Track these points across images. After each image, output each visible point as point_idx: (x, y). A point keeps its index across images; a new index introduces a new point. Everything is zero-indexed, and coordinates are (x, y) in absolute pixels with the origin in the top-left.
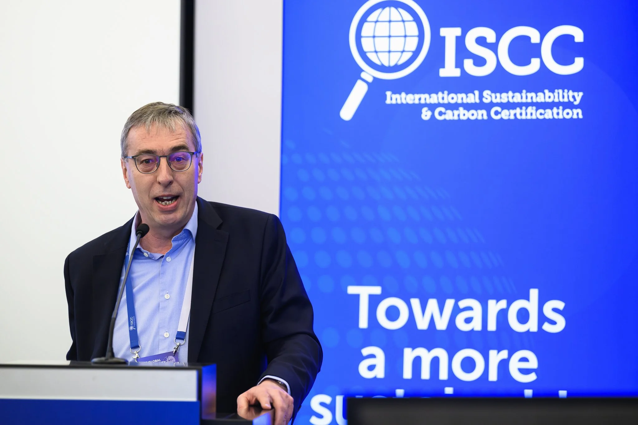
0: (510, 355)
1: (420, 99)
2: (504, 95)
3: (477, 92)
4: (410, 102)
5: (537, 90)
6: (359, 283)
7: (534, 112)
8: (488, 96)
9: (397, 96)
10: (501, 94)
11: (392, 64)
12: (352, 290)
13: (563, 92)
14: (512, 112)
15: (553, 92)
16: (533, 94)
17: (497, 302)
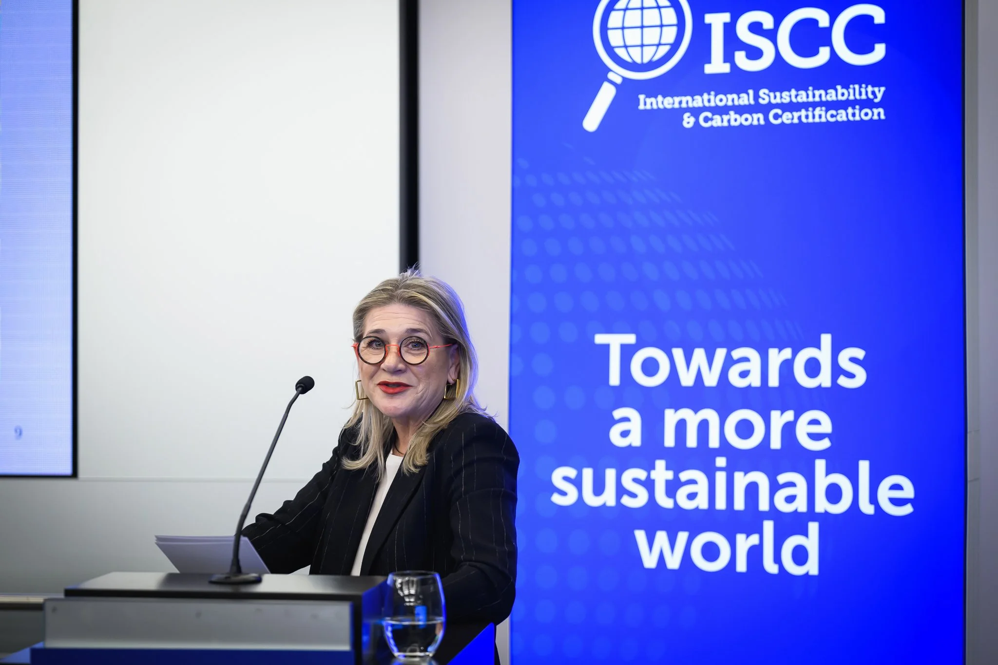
0: (797, 417)
1: (680, 103)
2: (785, 94)
3: (751, 92)
4: (669, 107)
5: (827, 86)
6: (609, 330)
7: (823, 113)
8: (765, 96)
9: (653, 100)
10: (781, 92)
11: (646, 60)
12: (600, 339)
13: (860, 87)
14: (796, 114)
15: (847, 88)
16: (821, 91)
17: (780, 351)
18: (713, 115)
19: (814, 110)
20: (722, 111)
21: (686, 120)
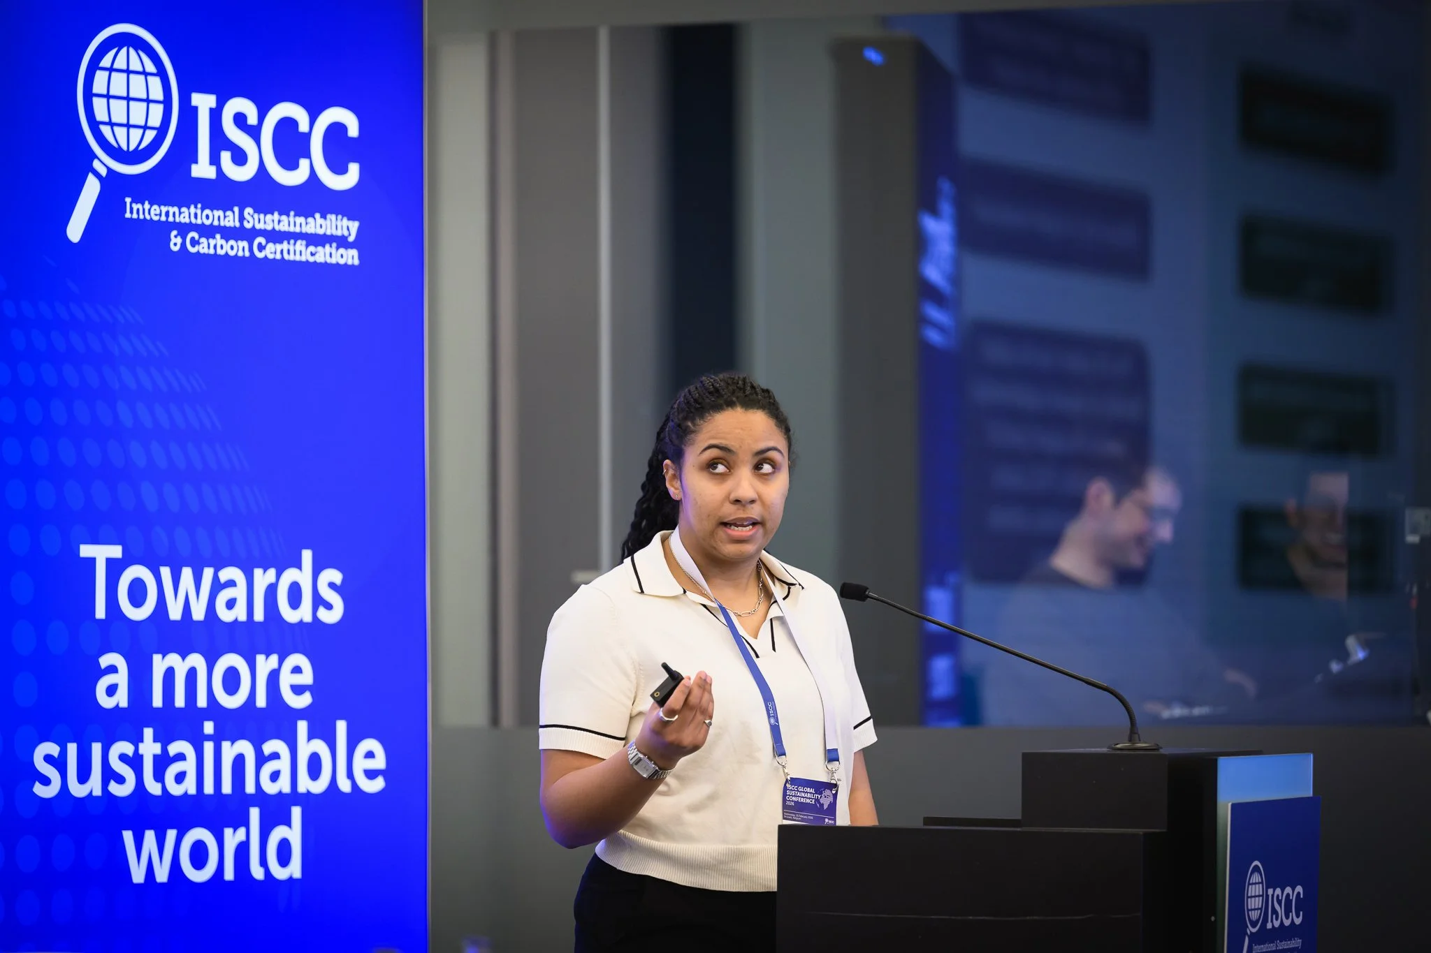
0: (281, 662)
1: (167, 214)
2: (269, 217)
3: (236, 209)
4: (155, 218)
6: (95, 538)
7: (303, 249)
8: (253, 220)
9: (139, 206)
10: (265, 214)
11: (132, 149)
12: (86, 551)
13: (337, 218)
14: (279, 247)
16: (301, 220)
17: (264, 572)
18: (200, 237)
19: (295, 244)
20: (208, 231)
21: (173, 240)
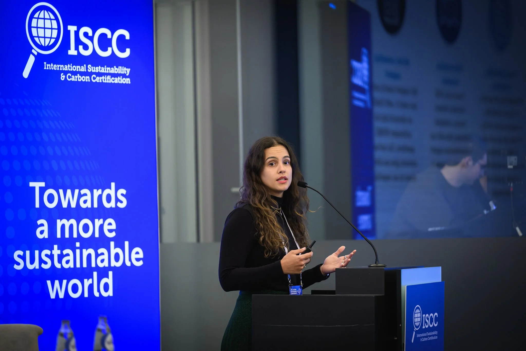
0: (104, 222)
1: (60, 67)
2: (97, 68)
3: (85, 65)
4: (55, 69)
5: (111, 66)
6: (35, 180)
7: (110, 78)
8: (91, 69)
9: (49, 65)
11: (46, 45)
12: (32, 184)
13: (122, 68)
14: (101, 78)
16: (109, 68)
17: (97, 191)
18: (72, 75)
19: (107, 77)
20: (74, 73)
21: (62, 77)
